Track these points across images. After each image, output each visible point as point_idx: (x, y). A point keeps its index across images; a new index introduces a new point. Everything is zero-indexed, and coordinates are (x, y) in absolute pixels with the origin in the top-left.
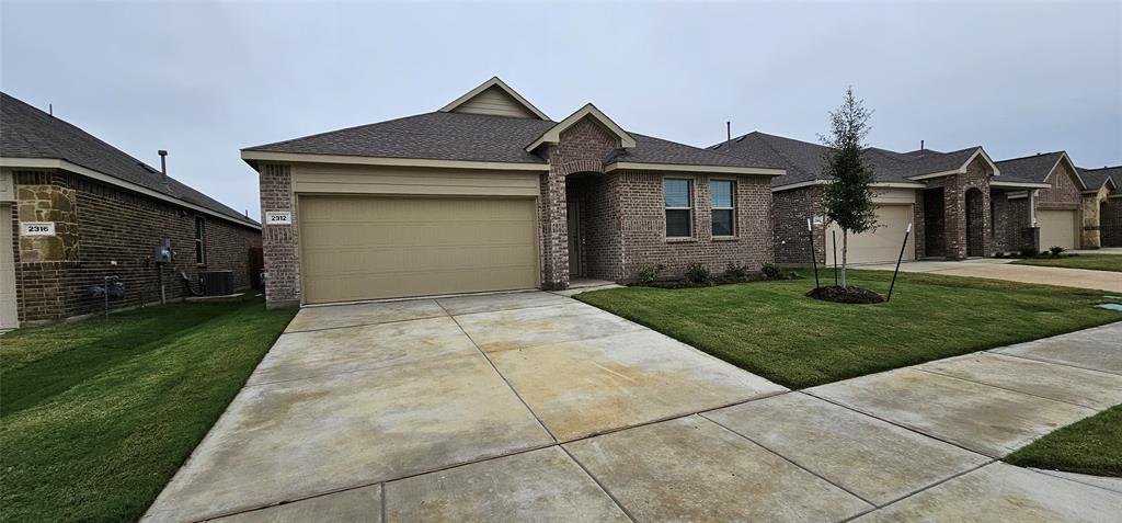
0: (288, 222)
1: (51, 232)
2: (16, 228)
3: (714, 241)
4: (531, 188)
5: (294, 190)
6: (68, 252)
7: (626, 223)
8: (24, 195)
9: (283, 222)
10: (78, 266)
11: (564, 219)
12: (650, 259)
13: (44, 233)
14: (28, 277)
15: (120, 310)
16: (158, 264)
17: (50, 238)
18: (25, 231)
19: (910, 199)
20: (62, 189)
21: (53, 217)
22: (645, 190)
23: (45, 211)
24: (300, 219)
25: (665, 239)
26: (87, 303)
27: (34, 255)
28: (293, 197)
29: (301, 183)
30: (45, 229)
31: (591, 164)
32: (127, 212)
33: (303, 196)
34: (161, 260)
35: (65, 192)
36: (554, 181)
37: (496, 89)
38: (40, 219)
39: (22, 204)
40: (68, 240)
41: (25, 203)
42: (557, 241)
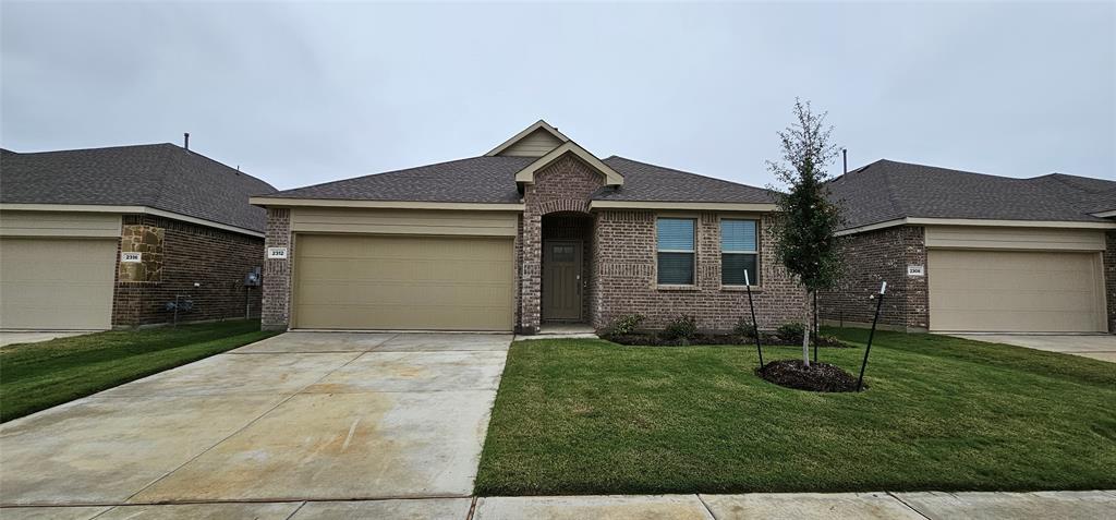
0: (284, 256)
1: (139, 260)
2: (119, 256)
3: (723, 291)
4: (508, 228)
5: (291, 229)
6: (149, 276)
7: (605, 266)
8: (128, 233)
9: (280, 257)
10: (158, 286)
11: (537, 260)
12: (634, 307)
13: (135, 261)
14: (121, 291)
15: (198, 322)
16: (247, 287)
17: (137, 264)
18: (124, 260)
19: (1099, 245)
20: (152, 228)
21: (141, 249)
22: (633, 231)
23: (137, 244)
24: (296, 254)
25: (654, 285)
26: (160, 314)
27: (127, 276)
28: (290, 236)
29: (297, 224)
30: (136, 258)
31: (571, 203)
32: (217, 245)
33: (301, 235)
34: (249, 284)
35: (153, 230)
36: (529, 221)
37: (541, 131)
38: (133, 250)
39: (125, 238)
40: (150, 266)
41: (127, 238)
42: (528, 283)
